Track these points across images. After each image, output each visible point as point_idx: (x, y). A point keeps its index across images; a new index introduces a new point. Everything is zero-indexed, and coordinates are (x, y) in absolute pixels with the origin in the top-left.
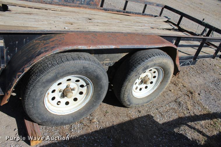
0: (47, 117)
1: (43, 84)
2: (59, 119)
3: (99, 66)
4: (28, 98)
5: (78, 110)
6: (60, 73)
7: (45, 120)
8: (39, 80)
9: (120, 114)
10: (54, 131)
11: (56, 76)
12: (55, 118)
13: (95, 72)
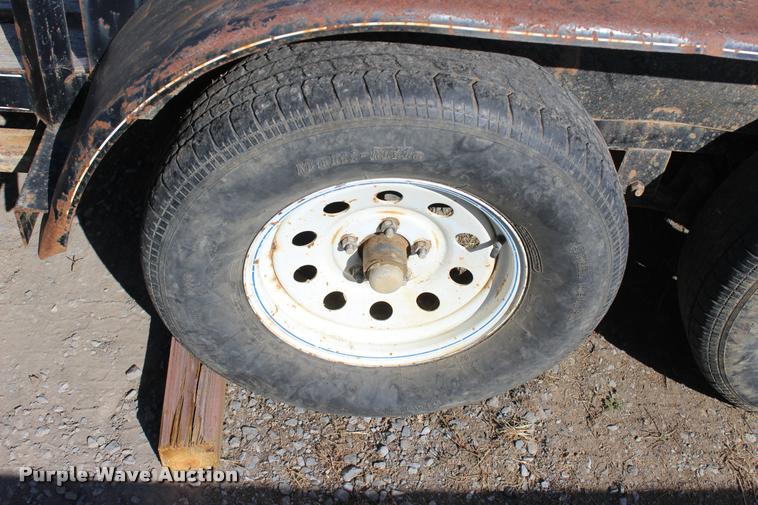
0: (256, 357)
1: (221, 197)
2: (321, 378)
3: (565, 153)
4: (154, 252)
5: (435, 361)
6: (315, 157)
7: (248, 367)
8: (202, 171)
9: (684, 436)
10: (295, 429)
11: (293, 167)
12: (305, 370)
13: (533, 182)
